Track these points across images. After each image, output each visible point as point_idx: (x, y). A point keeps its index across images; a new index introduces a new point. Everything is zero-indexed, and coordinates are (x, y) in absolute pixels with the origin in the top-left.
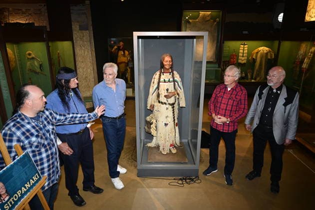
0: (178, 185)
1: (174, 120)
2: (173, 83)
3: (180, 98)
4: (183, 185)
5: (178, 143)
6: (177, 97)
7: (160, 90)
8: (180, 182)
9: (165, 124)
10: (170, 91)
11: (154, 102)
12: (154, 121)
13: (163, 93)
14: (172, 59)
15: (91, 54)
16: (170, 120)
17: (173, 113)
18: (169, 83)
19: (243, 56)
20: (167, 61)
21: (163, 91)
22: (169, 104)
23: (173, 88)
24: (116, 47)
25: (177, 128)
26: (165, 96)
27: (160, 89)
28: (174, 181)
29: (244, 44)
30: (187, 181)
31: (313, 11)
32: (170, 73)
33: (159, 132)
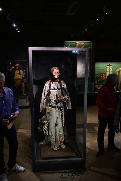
0: (69, 177)
1: (62, 121)
2: (60, 90)
4: (72, 177)
8: (70, 174)
9: (55, 124)
10: (59, 96)
12: (46, 122)
14: (60, 71)
16: (59, 121)
18: (58, 90)
20: (56, 72)
21: (53, 97)
22: (58, 107)
23: (61, 94)
24: (13, 67)
25: (65, 127)
26: (55, 101)
28: (65, 174)
29: (110, 66)
30: (77, 173)
32: (58, 82)
33: (50, 132)
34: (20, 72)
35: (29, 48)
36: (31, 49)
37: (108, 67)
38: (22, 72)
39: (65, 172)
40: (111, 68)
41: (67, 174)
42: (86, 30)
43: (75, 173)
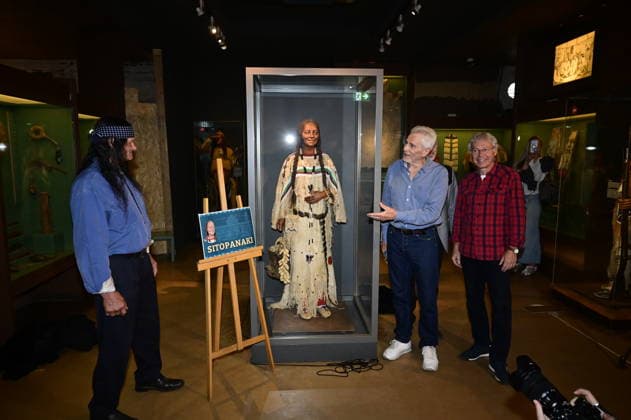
0: (336, 374)
1: (325, 250)
2: (321, 174)
3: (335, 205)
4: (345, 375)
5: (334, 299)
6: (330, 201)
7: (296, 189)
8: (341, 369)
9: (307, 257)
10: (315, 189)
11: (286, 213)
12: (286, 252)
13: (302, 193)
14: (318, 128)
15: (161, 148)
16: (317, 249)
17: (323, 234)
18: (313, 175)
19: (451, 160)
20: (309, 132)
21: (303, 191)
22: (315, 216)
23: (321, 184)
24: (209, 140)
25: (331, 267)
26: (307, 200)
27: (296, 186)
28: (327, 368)
29: (452, 138)
30: (355, 367)
31: (565, 65)
32: (315, 156)
33: (295, 274)
34: (225, 151)
35: (247, 69)
36: (251, 72)
37: (448, 140)
38: (230, 151)
39: (329, 365)
40: (456, 145)
41: (333, 368)
42: (388, 43)
43: (352, 368)
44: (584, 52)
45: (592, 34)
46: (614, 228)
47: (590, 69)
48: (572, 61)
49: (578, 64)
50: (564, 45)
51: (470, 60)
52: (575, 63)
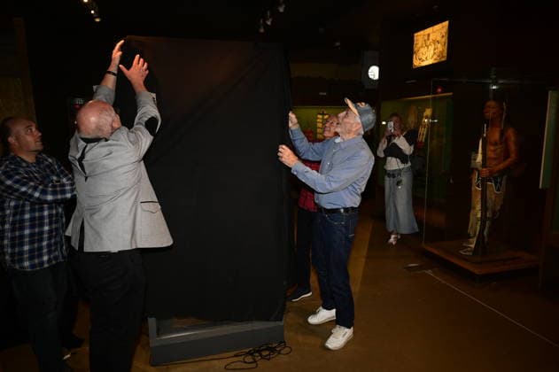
4: (254, 365)
8: (249, 359)
28: (236, 359)
29: (323, 114)
30: (264, 353)
31: (422, 50)
37: (320, 116)
39: (236, 356)
41: (241, 358)
42: (269, 23)
43: (261, 355)
44: (439, 38)
45: (446, 23)
46: (473, 193)
47: (445, 54)
48: (430, 47)
49: (435, 49)
50: (422, 32)
51: (338, 44)
52: (432, 48)
